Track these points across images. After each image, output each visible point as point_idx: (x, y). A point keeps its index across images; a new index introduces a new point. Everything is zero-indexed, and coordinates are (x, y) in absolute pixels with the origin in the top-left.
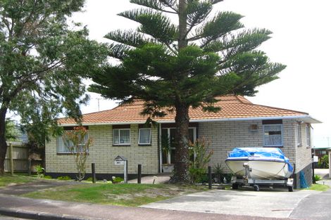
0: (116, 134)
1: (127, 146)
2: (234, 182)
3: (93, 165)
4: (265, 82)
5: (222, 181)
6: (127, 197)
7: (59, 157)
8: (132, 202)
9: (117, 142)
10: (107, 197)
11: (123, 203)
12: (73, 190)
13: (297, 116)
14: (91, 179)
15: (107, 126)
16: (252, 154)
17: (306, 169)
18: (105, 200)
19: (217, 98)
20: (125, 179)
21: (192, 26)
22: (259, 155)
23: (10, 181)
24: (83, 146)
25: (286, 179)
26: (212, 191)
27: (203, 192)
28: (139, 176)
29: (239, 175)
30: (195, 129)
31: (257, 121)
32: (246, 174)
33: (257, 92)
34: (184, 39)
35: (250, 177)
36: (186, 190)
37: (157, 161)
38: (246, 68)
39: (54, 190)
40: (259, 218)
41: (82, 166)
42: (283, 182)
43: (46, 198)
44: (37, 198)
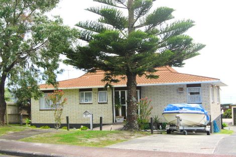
0: (82, 95)
1: (89, 104)
2: (168, 128)
3: (67, 118)
4: (190, 57)
5: (159, 128)
6: (95, 140)
7: (41, 112)
8: (99, 144)
9: (82, 101)
10: (81, 140)
11: (93, 145)
12: (56, 136)
13: (212, 81)
14: (66, 128)
15: (75, 89)
16: (181, 108)
17: (217, 119)
18: (80, 143)
19: (156, 69)
20: (91, 127)
21: (138, 17)
22: (186, 109)
23: (9, 130)
24: (60, 104)
25: (205, 126)
26: (154, 135)
27: (148, 136)
28: (101, 125)
29: (172, 124)
30: (138, 91)
31: (183, 85)
32: (178, 123)
33: (184, 64)
34: (132, 27)
35: (180, 125)
36: (136, 135)
37: (112, 114)
38: (177, 47)
39: (42, 136)
40: (193, 154)
41: (58, 119)
42: (203, 128)
43: (37, 142)
44: (31, 142)
